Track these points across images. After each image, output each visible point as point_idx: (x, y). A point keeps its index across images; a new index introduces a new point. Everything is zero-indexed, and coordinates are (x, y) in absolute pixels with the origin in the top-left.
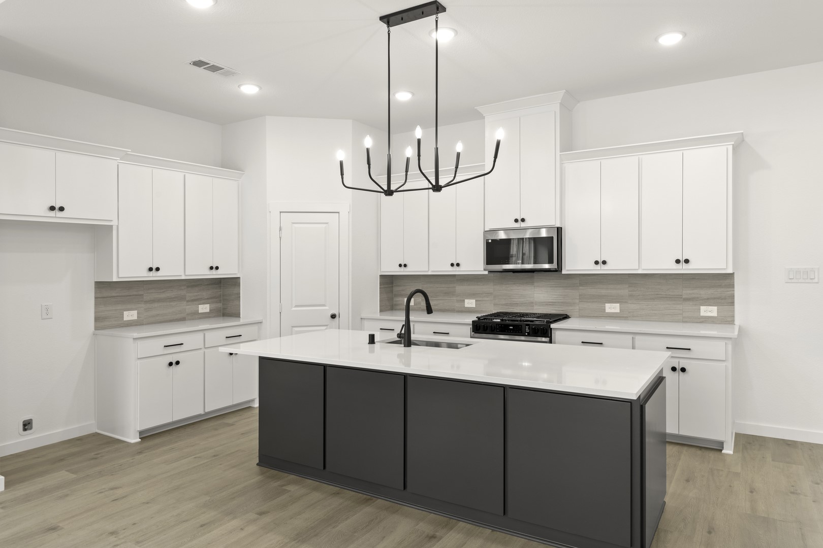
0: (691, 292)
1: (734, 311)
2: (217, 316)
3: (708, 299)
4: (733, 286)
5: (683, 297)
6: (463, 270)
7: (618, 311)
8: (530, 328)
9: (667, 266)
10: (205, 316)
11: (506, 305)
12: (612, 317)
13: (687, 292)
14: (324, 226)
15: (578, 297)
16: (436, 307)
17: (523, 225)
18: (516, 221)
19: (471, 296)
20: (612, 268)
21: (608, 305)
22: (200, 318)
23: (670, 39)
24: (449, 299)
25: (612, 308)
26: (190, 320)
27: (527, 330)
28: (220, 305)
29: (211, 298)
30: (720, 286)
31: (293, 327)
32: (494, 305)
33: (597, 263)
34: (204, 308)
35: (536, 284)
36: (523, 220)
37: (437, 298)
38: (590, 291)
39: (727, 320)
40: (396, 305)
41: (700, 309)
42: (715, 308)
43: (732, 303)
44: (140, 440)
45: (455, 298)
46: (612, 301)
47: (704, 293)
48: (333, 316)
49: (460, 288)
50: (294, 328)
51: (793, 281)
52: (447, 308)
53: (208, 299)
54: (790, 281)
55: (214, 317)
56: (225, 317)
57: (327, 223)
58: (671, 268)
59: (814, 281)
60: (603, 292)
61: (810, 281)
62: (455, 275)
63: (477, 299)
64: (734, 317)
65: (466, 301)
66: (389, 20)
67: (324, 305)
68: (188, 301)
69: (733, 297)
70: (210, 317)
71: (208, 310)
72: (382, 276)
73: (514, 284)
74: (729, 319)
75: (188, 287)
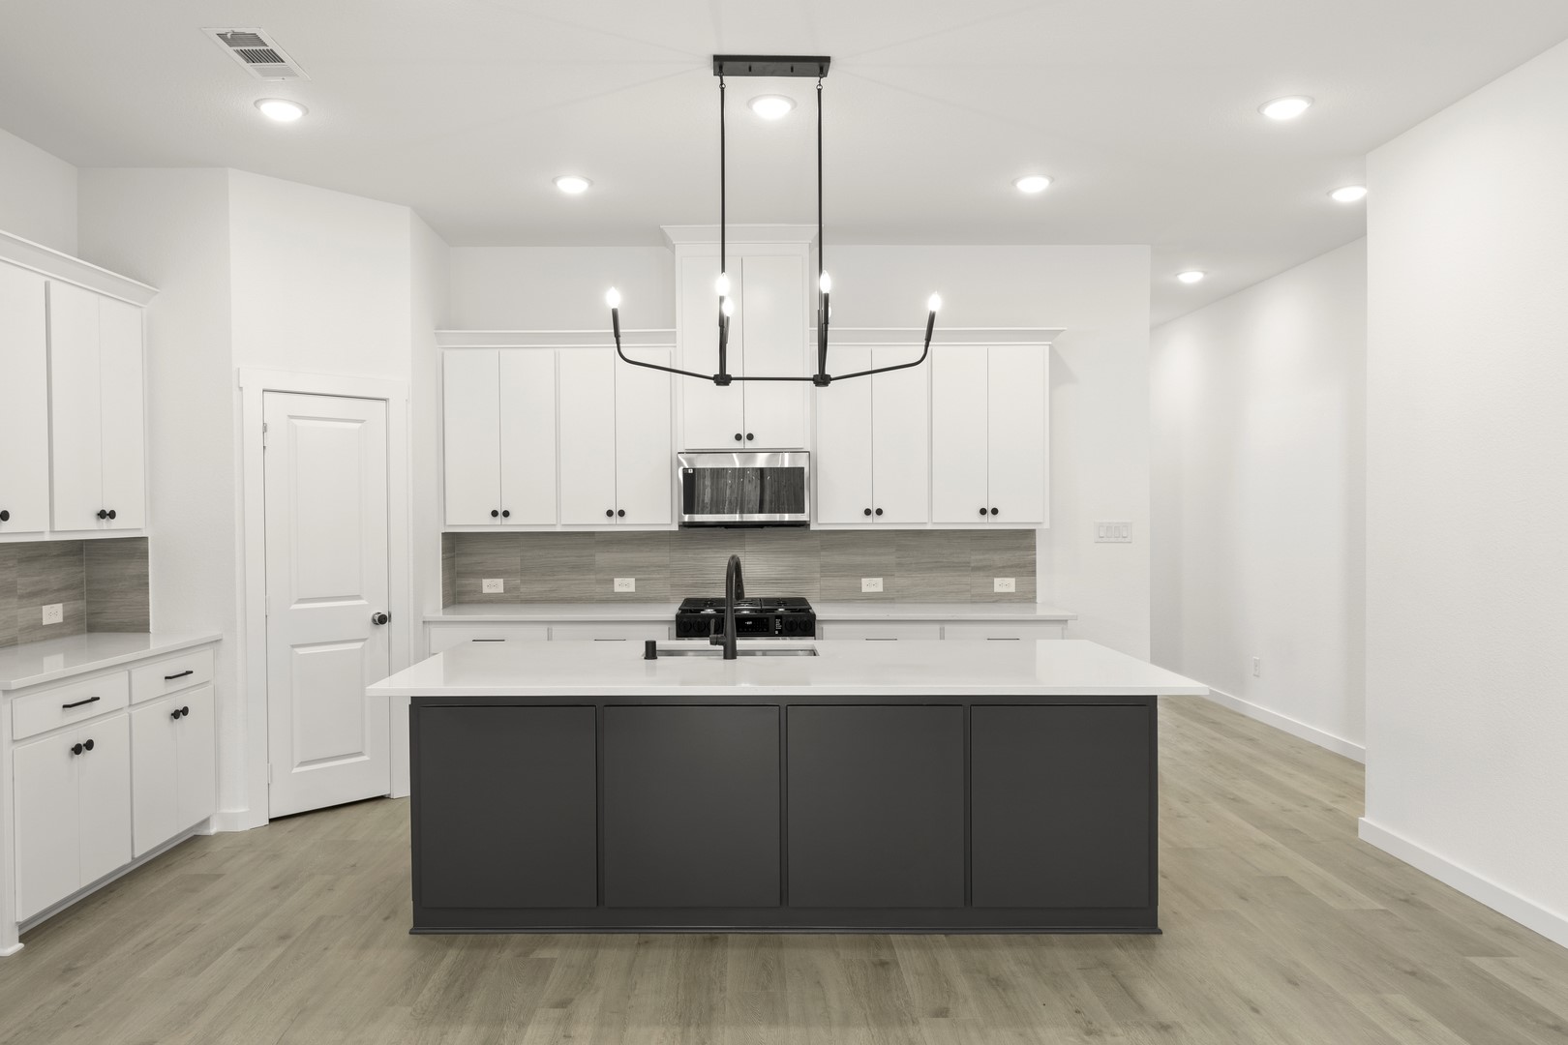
0: (981, 557)
1: (1035, 583)
2: (77, 632)
3: (1003, 567)
4: (1033, 548)
5: (972, 565)
6: (633, 522)
7: (880, 589)
8: (784, 622)
9: (967, 518)
10: (55, 633)
11: (694, 585)
12: (872, 599)
13: (976, 558)
14: (358, 425)
15: (819, 570)
16: (554, 595)
17: (749, 445)
18: (738, 437)
19: (625, 571)
20: (889, 521)
21: (865, 581)
22: (45, 639)
23: (1033, 185)
24: (581, 577)
25: (872, 585)
26: (26, 643)
27: (778, 626)
28: (81, 605)
29: (65, 588)
30: (1018, 548)
31: (293, 646)
32: (672, 586)
33: (868, 512)
34: (53, 614)
35: (747, 548)
36: (750, 437)
37: (556, 577)
38: (838, 558)
39: (1028, 596)
40: (461, 593)
41: (993, 583)
42: (1013, 580)
43: (1033, 573)
44: (22, 945)
45: (593, 577)
46: (872, 573)
47: (998, 558)
48: (382, 620)
49: (602, 558)
50: (297, 650)
51: (1104, 540)
52: (576, 596)
53: (58, 590)
54: (1100, 540)
55: (71, 634)
56: (96, 634)
57: (362, 421)
58: (973, 521)
59: (1127, 540)
60: (858, 559)
61: (1123, 540)
62: (593, 533)
63: (638, 577)
64: (1035, 592)
65: (617, 581)
66: (724, 64)
67: (358, 597)
68: (21, 597)
69: (1034, 563)
70: (62, 635)
71: (59, 619)
72: (445, 535)
73: (709, 548)
74: (1030, 596)
75: (21, 561)
